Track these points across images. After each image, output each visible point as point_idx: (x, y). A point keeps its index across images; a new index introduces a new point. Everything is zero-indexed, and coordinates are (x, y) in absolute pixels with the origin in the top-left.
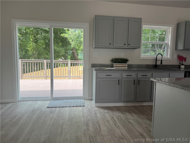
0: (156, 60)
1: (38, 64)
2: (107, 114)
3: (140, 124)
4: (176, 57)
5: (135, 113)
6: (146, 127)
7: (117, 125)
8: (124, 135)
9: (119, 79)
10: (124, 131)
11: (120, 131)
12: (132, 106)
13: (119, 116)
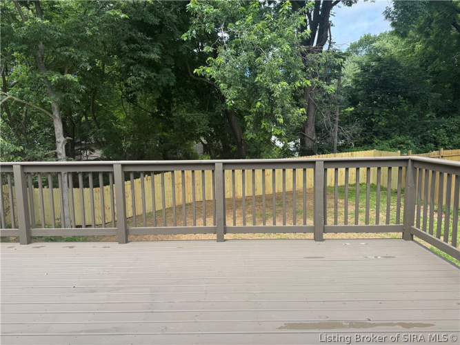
1: (101, 177)
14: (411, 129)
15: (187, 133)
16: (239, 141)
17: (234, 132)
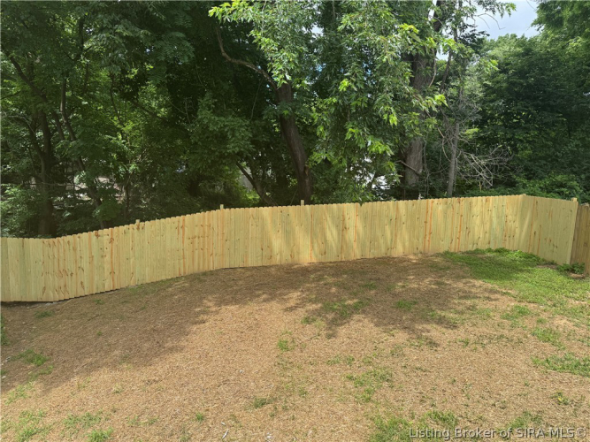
14: (571, 164)
15: (214, 152)
16: (301, 170)
17: (294, 155)
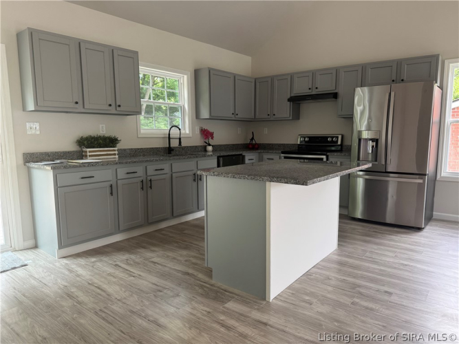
0: (169, 138)
2: (98, 264)
3: (174, 258)
4: (198, 132)
5: (154, 245)
6: (186, 261)
7: (134, 275)
8: (158, 284)
9: (111, 183)
10: (155, 279)
11: (149, 282)
12: (141, 235)
13: (127, 260)
